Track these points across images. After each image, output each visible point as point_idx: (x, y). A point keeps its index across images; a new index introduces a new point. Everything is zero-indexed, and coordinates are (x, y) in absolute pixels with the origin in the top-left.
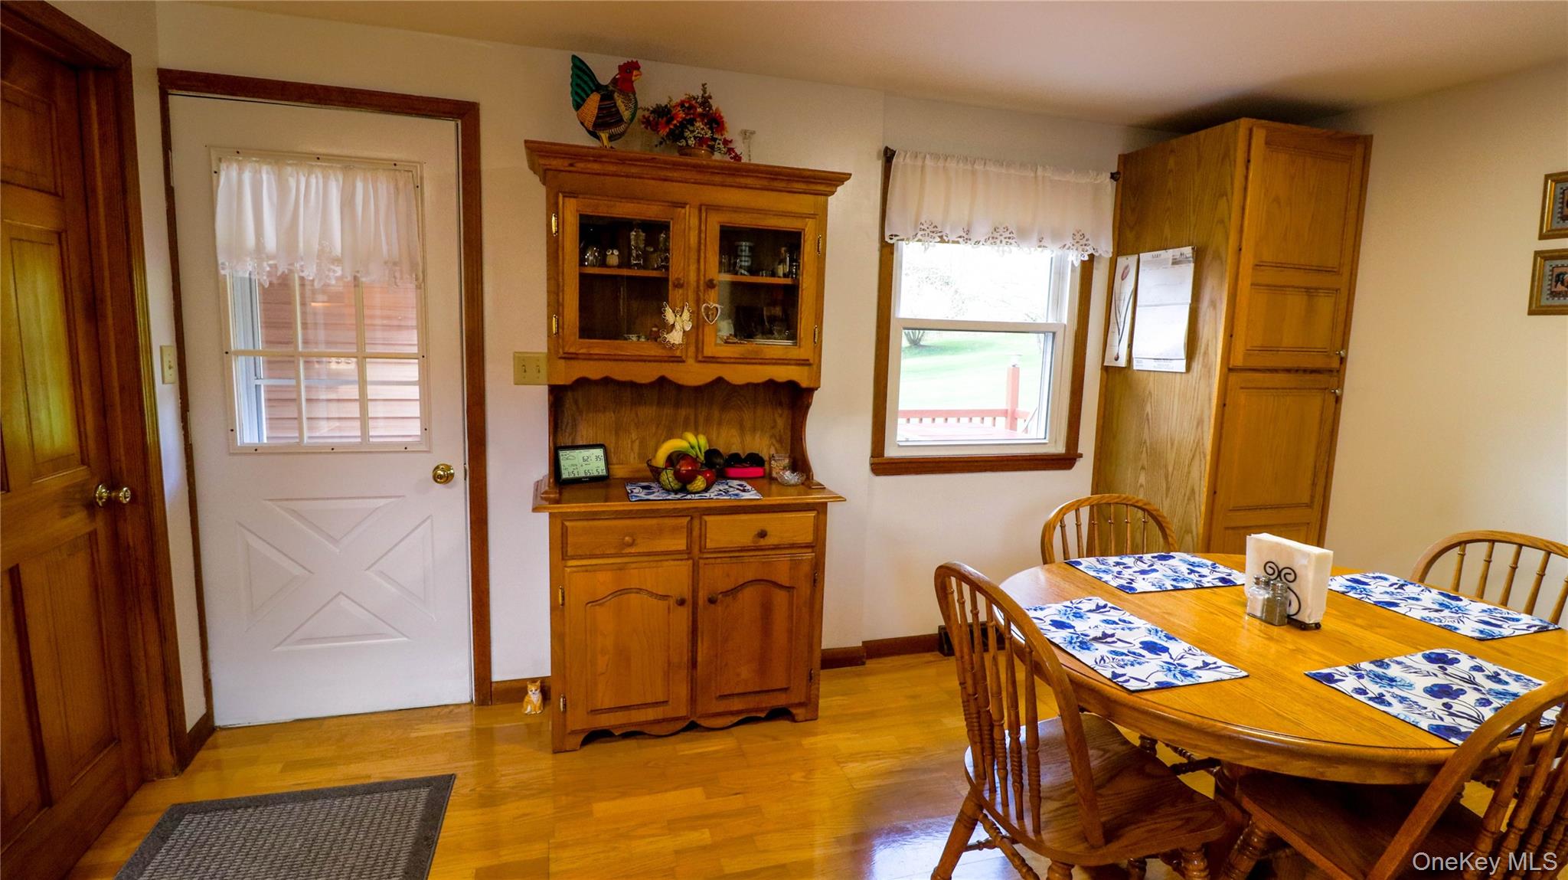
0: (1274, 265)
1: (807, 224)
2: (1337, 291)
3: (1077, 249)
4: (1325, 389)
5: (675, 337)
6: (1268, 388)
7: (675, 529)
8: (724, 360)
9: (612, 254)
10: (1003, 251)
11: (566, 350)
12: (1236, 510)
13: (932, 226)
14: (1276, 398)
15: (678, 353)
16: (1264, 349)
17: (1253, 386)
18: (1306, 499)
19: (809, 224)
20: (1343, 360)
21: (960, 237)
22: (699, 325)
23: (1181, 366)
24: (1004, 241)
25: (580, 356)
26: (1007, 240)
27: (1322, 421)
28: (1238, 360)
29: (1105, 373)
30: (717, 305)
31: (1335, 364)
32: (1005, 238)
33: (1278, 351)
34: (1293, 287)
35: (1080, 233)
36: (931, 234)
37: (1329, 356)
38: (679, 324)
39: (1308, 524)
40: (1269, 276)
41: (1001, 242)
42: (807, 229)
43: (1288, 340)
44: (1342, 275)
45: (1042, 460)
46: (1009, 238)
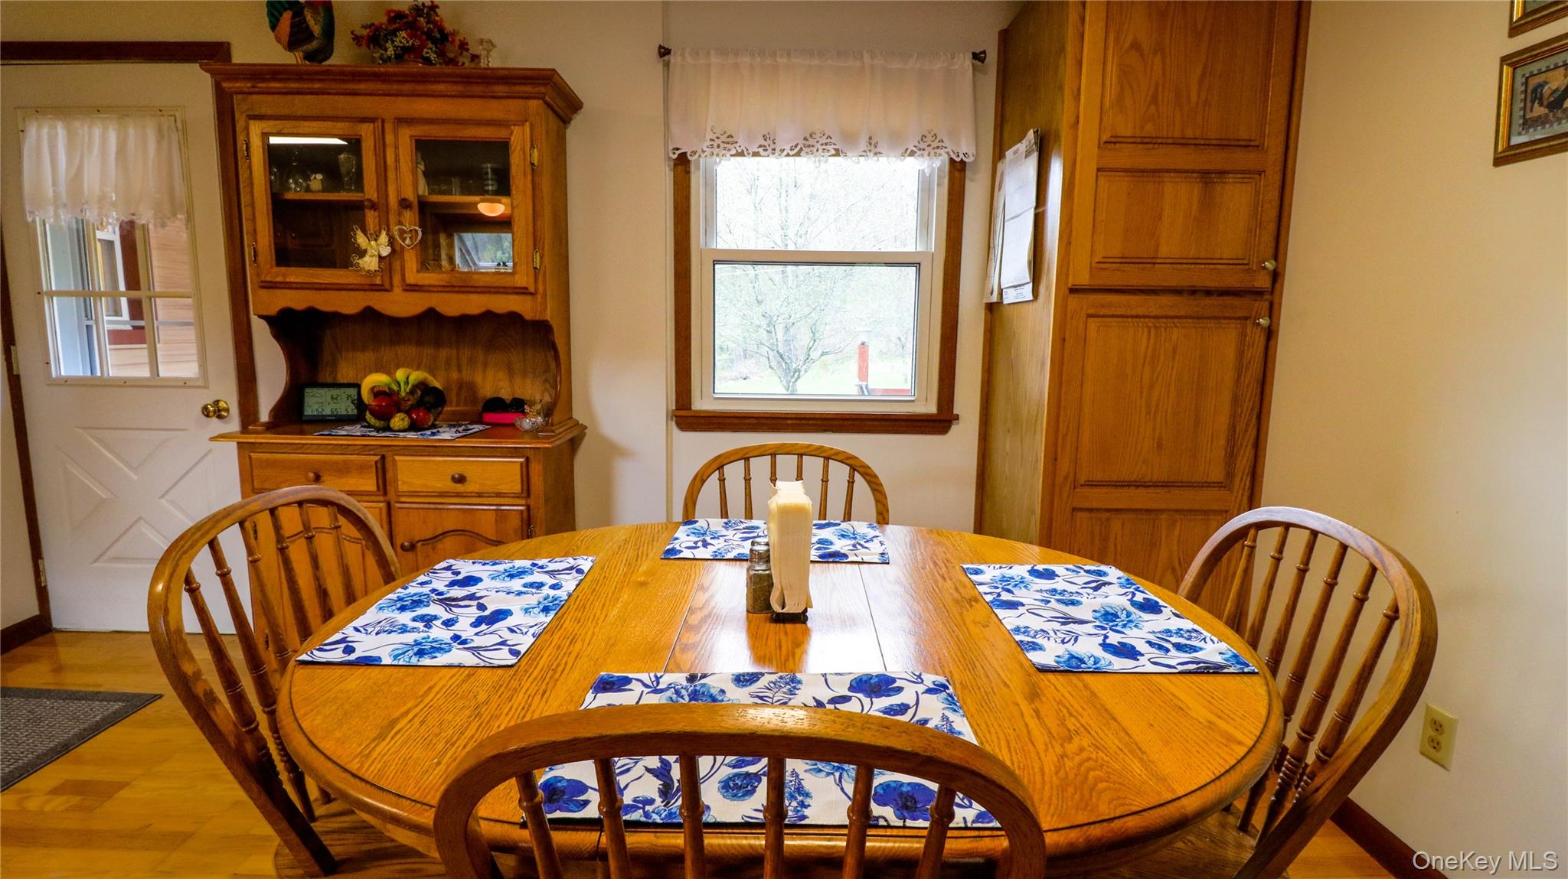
0: (1139, 140)
1: (512, 133)
2: (1260, 174)
3: (929, 155)
4: (1246, 318)
5: (370, 263)
6: (1137, 317)
7: (362, 468)
8: (431, 289)
9: (315, 178)
10: (819, 162)
11: (263, 278)
12: (1091, 484)
13: (726, 135)
14: (1153, 331)
15: (378, 281)
16: (1125, 261)
17: (1111, 313)
18: (1217, 474)
19: (515, 132)
20: (1276, 276)
21: (760, 146)
22: (396, 251)
23: (1027, 293)
24: (821, 148)
25: (278, 285)
26: (824, 147)
27: (1240, 369)
28: (1083, 279)
29: (988, 313)
30: (417, 228)
31: (1263, 282)
32: (822, 145)
33: (1154, 263)
34: (1176, 171)
35: (932, 134)
36: (722, 145)
37: (1249, 271)
38: (373, 250)
39: (1226, 512)
40: (1125, 157)
41: (817, 150)
42: (512, 138)
43: (1168, 248)
44: (1267, 151)
45: (928, 421)
46: (826, 144)
